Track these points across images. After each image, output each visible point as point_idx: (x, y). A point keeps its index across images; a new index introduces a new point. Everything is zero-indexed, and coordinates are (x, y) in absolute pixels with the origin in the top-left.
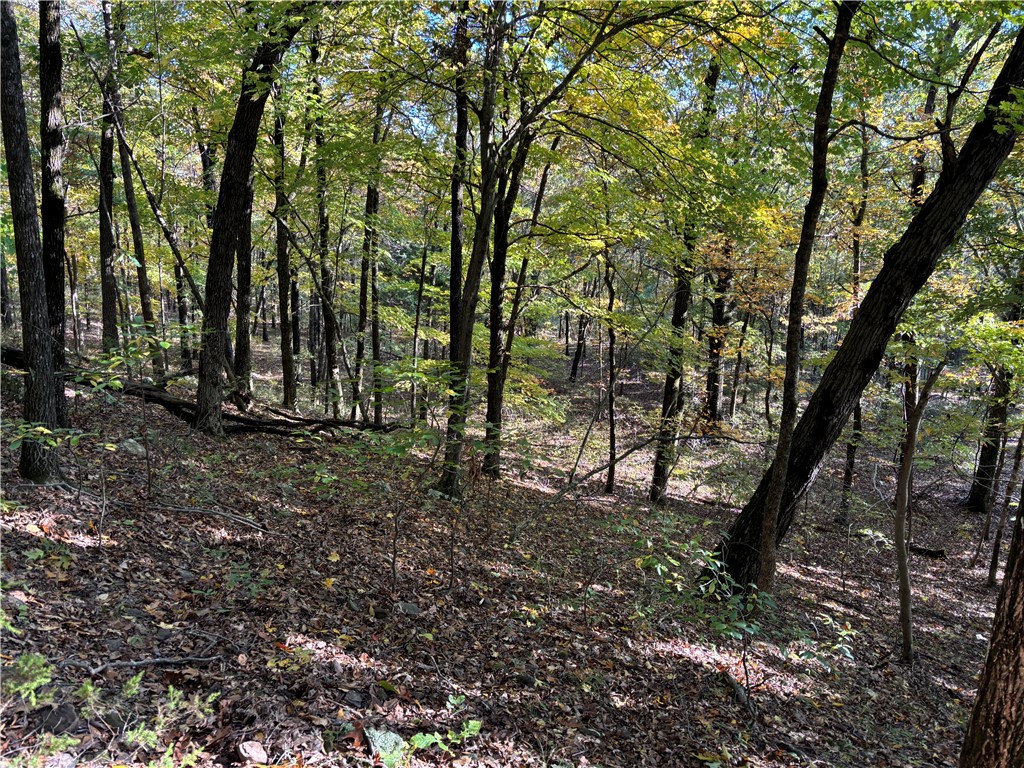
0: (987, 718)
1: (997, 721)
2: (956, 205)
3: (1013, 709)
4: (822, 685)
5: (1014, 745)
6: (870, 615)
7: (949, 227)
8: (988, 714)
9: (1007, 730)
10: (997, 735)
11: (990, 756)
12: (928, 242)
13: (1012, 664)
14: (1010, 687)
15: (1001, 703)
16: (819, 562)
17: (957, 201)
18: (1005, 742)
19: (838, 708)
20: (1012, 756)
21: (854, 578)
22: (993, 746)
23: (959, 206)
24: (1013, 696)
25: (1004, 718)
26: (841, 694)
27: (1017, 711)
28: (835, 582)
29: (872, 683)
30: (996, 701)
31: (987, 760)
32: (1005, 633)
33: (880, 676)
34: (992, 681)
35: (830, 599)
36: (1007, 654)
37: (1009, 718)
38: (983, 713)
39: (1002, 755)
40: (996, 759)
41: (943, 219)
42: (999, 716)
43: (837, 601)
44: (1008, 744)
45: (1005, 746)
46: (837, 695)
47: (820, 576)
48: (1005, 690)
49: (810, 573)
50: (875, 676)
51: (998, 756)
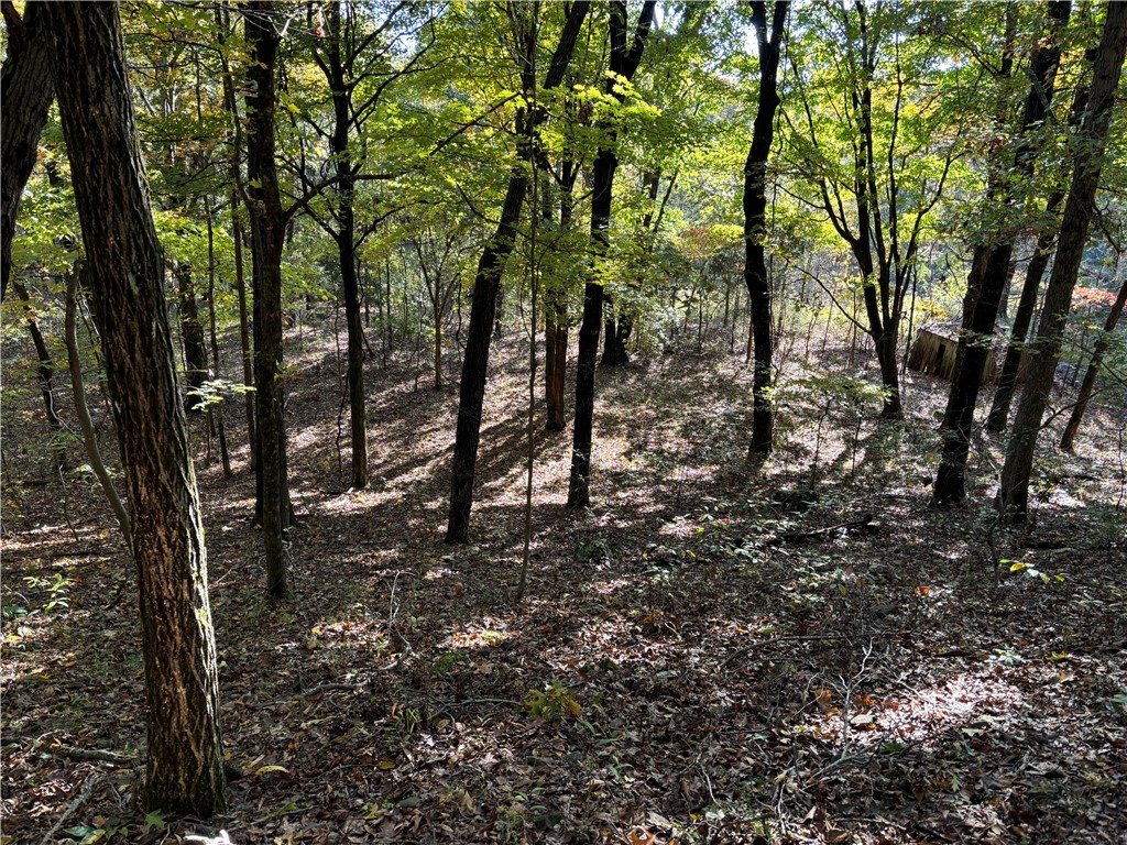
0: (151, 607)
1: (161, 604)
2: (38, 77)
3: (170, 586)
4: (51, 653)
5: (182, 618)
6: (111, 553)
7: (38, 104)
8: (151, 602)
9: (171, 608)
10: (165, 617)
11: (166, 639)
12: (18, 122)
13: (156, 545)
14: (161, 567)
15: (158, 585)
16: (43, 521)
17: (36, 71)
18: (173, 620)
19: (70, 668)
20: (184, 629)
21: (89, 523)
22: (165, 630)
23: (41, 79)
24: (166, 574)
25: (166, 598)
26: (74, 652)
27: (173, 587)
28: (67, 535)
29: (109, 623)
30: (154, 587)
31: (164, 644)
32: (140, 519)
33: (118, 612)
34: (145, 570)
35: (59, 556)
36: (148, 539)
37: (170, 597)
38: (147, 604)
39: (175, 633)
40: (172, 638)
41: (27, 94)
42: (160, 599)
43: (68, 556)
44: (176, 620)
45: (174, 623)
46: (71, 654)
47: (46, 536)
48: (158, 573)
49: (34, 538)
50: (112, 614)
51: (172, 635)
